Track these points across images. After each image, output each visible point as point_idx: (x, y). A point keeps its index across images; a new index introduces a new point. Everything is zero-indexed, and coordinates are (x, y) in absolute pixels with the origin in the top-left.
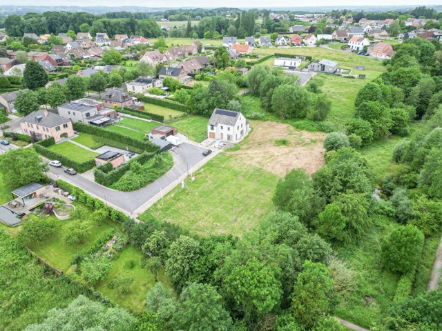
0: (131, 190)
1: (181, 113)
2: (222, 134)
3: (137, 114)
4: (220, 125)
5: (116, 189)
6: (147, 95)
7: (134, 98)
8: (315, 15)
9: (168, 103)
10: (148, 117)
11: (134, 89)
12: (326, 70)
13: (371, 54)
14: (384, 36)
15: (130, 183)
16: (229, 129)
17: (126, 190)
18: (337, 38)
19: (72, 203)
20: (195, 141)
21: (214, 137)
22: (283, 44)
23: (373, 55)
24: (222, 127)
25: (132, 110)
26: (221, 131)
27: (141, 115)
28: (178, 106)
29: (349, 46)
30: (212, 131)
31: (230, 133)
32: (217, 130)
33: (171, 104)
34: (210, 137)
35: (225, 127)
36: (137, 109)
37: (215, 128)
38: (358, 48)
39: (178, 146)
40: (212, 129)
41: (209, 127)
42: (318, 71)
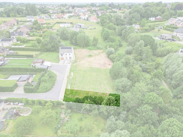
0: (49, 90)
1: (39, 52)
2: (66, 57)
3: (17, 56)
4: (65, 54)
5: (40, 93)
6: (13, 47)
7: (8, 49)
8: (54, 6)
9: (28, 49)
10: (24, 57)
11: (3, 45)
12: (82, 27)
13: (90, 20)
14: (89, 13)
15: (47, 88)
16: (70, 55)
17: (46, 92)
18: (74, 15)
19: (24, 107)
20: (56, 63)
21: (63, 59)
22: (55, 18)
23: (91, 21)
24: (66, 54)
25: (12, 55)
26: (66, 56)
27: (19, 56)
28: (35, 49)
29: (81, 18)
30: (62, 57)
31: (70, 56)
32: (64, 56)
33: (31, 49)
34: (61, 59)
35: (68, 54)
36: (15, 54)
37: (63, 55)
38: (85, 18)
39: (50, 67)
40: (62, 56)
41: (60, 55)
42: (79, 28)
